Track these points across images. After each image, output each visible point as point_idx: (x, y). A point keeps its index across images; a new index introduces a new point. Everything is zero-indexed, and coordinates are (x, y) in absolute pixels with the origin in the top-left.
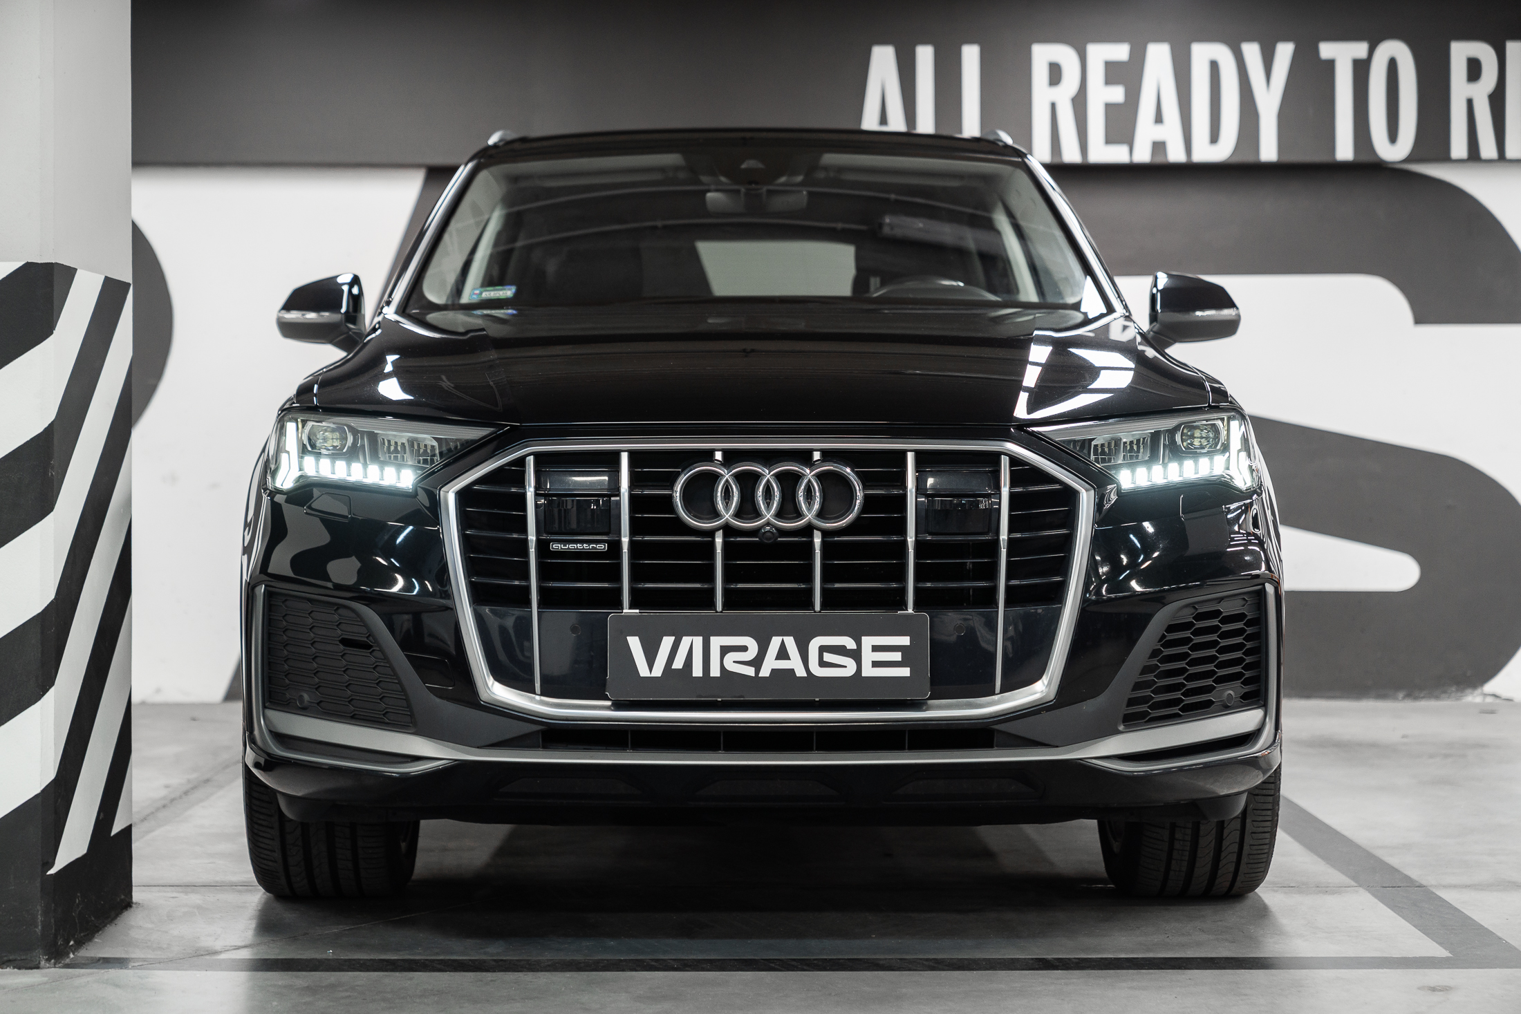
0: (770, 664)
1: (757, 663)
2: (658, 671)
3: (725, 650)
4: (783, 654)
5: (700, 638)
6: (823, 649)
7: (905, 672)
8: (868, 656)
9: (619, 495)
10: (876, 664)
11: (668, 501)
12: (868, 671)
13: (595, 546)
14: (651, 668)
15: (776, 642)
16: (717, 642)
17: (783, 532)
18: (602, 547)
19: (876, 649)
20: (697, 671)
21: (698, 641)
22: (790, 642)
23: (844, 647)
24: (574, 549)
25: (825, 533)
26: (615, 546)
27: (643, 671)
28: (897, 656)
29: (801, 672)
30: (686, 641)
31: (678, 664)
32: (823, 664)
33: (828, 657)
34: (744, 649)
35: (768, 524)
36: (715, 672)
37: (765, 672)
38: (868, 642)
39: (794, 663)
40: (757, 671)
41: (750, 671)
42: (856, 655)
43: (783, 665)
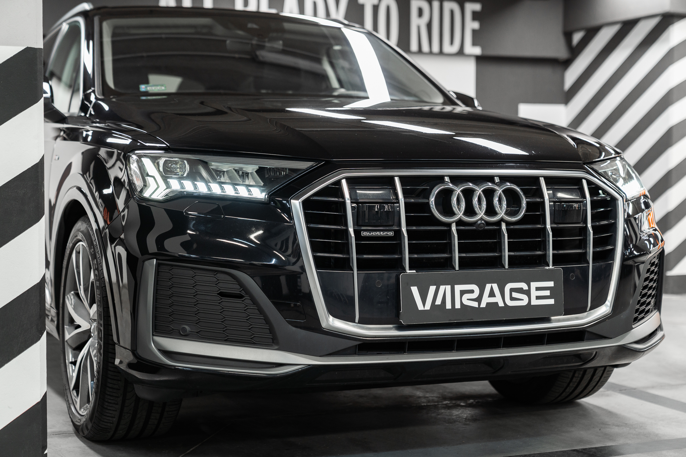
0: (486, 299)
1: (479, 299)
2: (428, 307)
3: (463, 293)
4: (492, 294)
5: (450, 286)
6: (512, 290)
7: (551, 302)
8: (534, 293)
9: (398, 203)
10: (538, 298)
11: (427, 206)
12: (534, 302)
13: (387, 233)
14: (424, 305)
15: (488, 287)
16: (458, 288)
17: (488, 223)
18: (391, 234)
19: (538, 289)
20: (449, 306)
21: (448, 288)
22: (495, 286)
23: (522, 288)
24: (376, 235)
25: (508, 224)
26: (398, 233)
27: (420, 307)
28: (547, 293)
29: (501, 304)
30: (442, 288)
31: (438, 302)
32: (512, 299)
33: (515, 295)
34: (472, 291)
35: (481, 219)
36: (458, 306)
37: (483, 305)
38: (534, 285)
39: (498, 299)
40: (479, 304)
41: (475, 304)
42: (528, 293)
43: (492, 300)
